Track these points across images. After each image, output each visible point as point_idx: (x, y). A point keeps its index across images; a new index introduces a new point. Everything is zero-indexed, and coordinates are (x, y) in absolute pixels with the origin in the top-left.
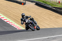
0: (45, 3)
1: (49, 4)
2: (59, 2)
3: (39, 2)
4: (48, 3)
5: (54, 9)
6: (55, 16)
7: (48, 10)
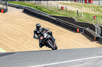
0: (39, 9)
1: (45, 12)
2: (62, 8)
3: (30, 8)
4: (45, 10)
5: (54, 18)
6: (56, 30)
7: (44, 21)
